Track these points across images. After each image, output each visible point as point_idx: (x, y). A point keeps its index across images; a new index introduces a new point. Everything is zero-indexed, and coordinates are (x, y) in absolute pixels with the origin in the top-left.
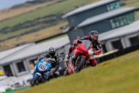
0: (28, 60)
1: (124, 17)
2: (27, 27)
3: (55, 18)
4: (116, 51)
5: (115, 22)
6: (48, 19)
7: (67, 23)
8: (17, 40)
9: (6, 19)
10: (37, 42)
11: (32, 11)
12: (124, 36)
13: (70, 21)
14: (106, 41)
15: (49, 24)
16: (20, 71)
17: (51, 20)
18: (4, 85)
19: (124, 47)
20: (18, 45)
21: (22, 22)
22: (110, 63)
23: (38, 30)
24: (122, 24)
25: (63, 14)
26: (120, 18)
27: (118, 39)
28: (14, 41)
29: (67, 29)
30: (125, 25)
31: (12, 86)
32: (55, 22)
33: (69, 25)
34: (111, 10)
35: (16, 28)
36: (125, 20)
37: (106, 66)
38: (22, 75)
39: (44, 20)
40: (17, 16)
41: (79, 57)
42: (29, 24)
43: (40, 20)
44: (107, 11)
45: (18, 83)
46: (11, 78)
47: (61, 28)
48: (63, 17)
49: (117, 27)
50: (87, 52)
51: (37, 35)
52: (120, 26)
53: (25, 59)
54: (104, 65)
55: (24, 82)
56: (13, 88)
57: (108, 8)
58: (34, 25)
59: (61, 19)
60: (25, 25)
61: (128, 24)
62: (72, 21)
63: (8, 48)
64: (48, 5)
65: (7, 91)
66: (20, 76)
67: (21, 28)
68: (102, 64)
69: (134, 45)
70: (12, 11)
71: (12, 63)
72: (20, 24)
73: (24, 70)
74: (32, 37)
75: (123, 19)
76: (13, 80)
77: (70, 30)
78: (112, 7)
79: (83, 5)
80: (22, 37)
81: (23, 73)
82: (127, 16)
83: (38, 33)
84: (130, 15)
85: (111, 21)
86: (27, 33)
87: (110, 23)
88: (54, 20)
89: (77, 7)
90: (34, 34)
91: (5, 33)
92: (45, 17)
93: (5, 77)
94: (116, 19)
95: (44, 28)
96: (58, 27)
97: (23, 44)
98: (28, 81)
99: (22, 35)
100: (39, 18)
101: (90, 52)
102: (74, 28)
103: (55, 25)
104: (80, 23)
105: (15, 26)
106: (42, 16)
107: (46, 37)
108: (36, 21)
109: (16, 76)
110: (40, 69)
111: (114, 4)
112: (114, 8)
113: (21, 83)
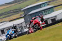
0: (6, 29)
1: (49, 10)
2: (6, 14)
3: (18, 10)
5: (45, 12)
6: (15, 11)
8: (1, 20)
10: (10, 21)
12: (49, 18)
13: (24, 12)
15: (15, 13)
16: (2, 34)
19: (49, 23)
20: (1, 23)
21: (3, 12)
23: (10, 16)
24: (48, 13)
25: (22, 9)
26: (47, 10)
30: (49, 13)
33: (24, 13)
34: (43, 7)
36: (49, 11)
37: (41, 32)
39: (13, 11)
41: (35, 25)
42: (6, 13)
44: (41, 7)
45: (2, 39)
47: (21, 15)
48: (22, 10)
49: (45, 15)
52: (47, 14)
55: (4, 39)
57: (42, 6)
58: (9, 14)
59: (21, 11)
60: (5, 14)
61: (50, 13)
62: (26, 12)
64: (15, 5)
67: (3, 15)
69: (53, 22)
74: (8, 19)
75: (48, 11)
78: (43, 6)
79: (31, 5)
80: (3, 19)
82: (50, 10)
84: (52, 9)
85: (43, 12)
86: (5, 17)
88: (17, 12)
89: (28, 6)
90: (9, 17)
94: (45, 11)
95: (13, 15)
96: (19, 14)
97: (4, 22)
99: (3, 18)
100: (11, 11)
102: (26, 15)
103: (18, 13)
104: (29, 13)
106: (12, 10)
107: (14, 19)
108: (10, 12)
110: (10, 34)
111: (44, 4)
112: (44, 6)
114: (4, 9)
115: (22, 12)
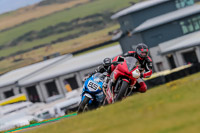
0: (62, 79)
2: (61, 32)
3: (101, 18)
4: (189, 65)
5: (187, 24)
6: (90, 20)
7: (118, 26)
8: (46, 51)
9: (31, 21)
10: (75, 53)
11: (68, 9)
13: (122, 24)
14: (174, 51)
15: (92, 28)
16: (51, 95)
17: (96, 22)
18: (27, 115)
20: (48, 58)
21: (53, 24)
22: (180, 83)
23: (77, 36)
24: (197, 27)
25: (113, 14)
26: (194, 19)
27: (191, 49)
28: (41, 52)
29: (119, 35)
31: (39, 116)
32: (102, 25)
33: (121, 29)
34: (181, 8)
35: (45, 33)
38: (53, 101)
39: (84, 21)
40: (47, 16)
41: (119, 81)
42: (63, 28)
43: (80, 22)
44: (176, 9)
45: (47, 113)
46: (37, 104)
47: (110, 33)
48: (113, 17)
49: (189, 32)
50: (131, 74)
51: (75, 44)
52: (195, 31)
53: (58, 77)
54: (172, 86)
55: (56, 110)
56: (41, 120)
57: (178, 5)
58: (71, 29)
59: (111, 20)
62: (126, 23)
63: (34, 62)
65: (31, 123)
66: (50, 102)
67: (51, 33)
68: (168, 84)
70: (38, 8)
71: (38, 83)
72: (51, 28)
73: (57, 93)
74: (69, 45)
75: (198, 21)
76: (40, 108)
77: (123, 36)
78: (183, 4)
80: (53, 46)
81: (54, 97)
83: (76, 40)
85: (182, 23)
86: (60, 40)
87: (181, 26)
88: (99, 22)
89: (133, 4)
90: (71, 41)
91: (30, 40)
92: (87, 18)
93: (28, 103)
94: (189, 21)
95: (86, 33)
96: (105, 32)
97: (55, 55)
98: (62, 109)
99: (54, 42)
100: (78, 20)
101: (136, 73)
102: (128, 33)
103: (101, 28)
105: (44, 31)
107: (88, 46)
108: (74, 24)
109: (45, 102)
110: (90, 89)
112: (186, 5)
113: (52, 112)
114: (56, 13)
115: (115, 24)
